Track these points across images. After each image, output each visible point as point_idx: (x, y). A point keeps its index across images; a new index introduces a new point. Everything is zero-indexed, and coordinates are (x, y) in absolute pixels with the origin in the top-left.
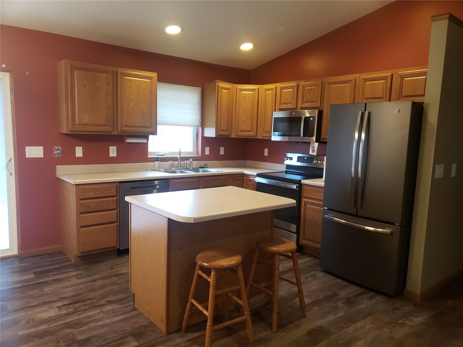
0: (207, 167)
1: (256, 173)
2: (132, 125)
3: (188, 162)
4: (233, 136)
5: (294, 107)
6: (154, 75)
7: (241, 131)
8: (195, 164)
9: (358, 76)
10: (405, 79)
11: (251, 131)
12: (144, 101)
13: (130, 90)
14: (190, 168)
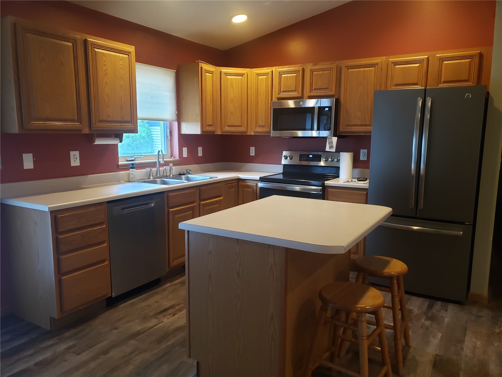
0: (189, 174)
1: (259, 177)
2: (109, 119)
3: (168, 168)
4: (219, 132)
5: (300, 95)
6: (131, 49)
7: (229, 126)
8: (176, 170)
9: (384, 59)
10: (445, 63)
11: (240, 126)
12: (122, 85)
13: (104, 69)
14: (169, 176)
